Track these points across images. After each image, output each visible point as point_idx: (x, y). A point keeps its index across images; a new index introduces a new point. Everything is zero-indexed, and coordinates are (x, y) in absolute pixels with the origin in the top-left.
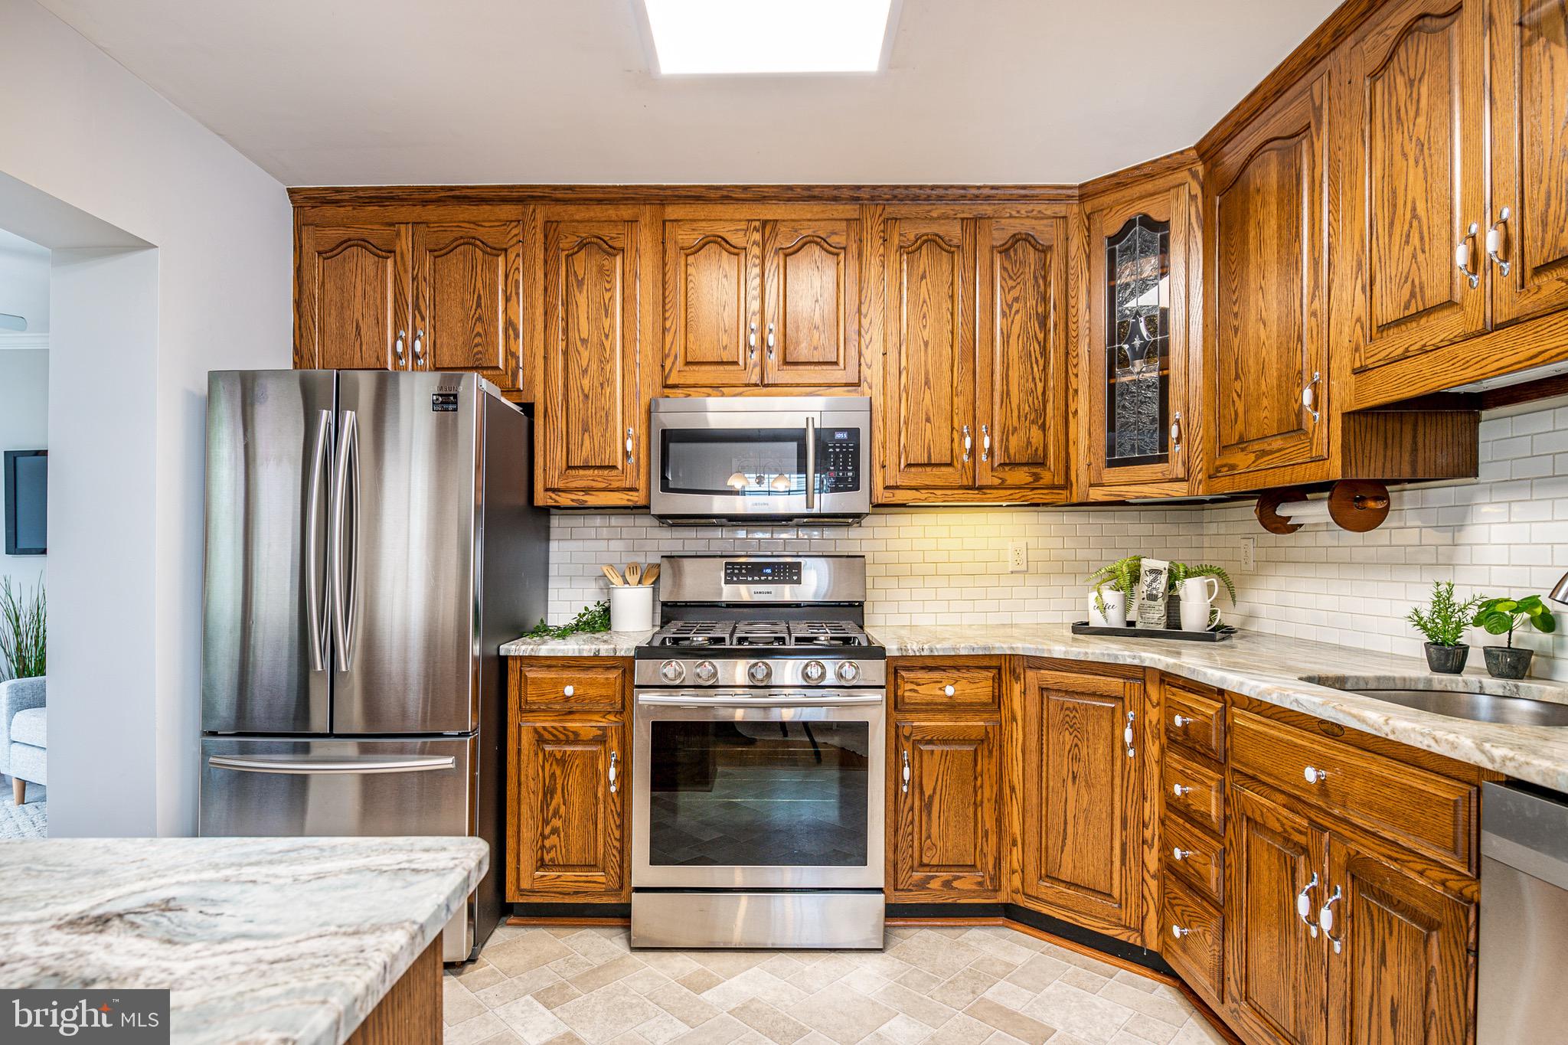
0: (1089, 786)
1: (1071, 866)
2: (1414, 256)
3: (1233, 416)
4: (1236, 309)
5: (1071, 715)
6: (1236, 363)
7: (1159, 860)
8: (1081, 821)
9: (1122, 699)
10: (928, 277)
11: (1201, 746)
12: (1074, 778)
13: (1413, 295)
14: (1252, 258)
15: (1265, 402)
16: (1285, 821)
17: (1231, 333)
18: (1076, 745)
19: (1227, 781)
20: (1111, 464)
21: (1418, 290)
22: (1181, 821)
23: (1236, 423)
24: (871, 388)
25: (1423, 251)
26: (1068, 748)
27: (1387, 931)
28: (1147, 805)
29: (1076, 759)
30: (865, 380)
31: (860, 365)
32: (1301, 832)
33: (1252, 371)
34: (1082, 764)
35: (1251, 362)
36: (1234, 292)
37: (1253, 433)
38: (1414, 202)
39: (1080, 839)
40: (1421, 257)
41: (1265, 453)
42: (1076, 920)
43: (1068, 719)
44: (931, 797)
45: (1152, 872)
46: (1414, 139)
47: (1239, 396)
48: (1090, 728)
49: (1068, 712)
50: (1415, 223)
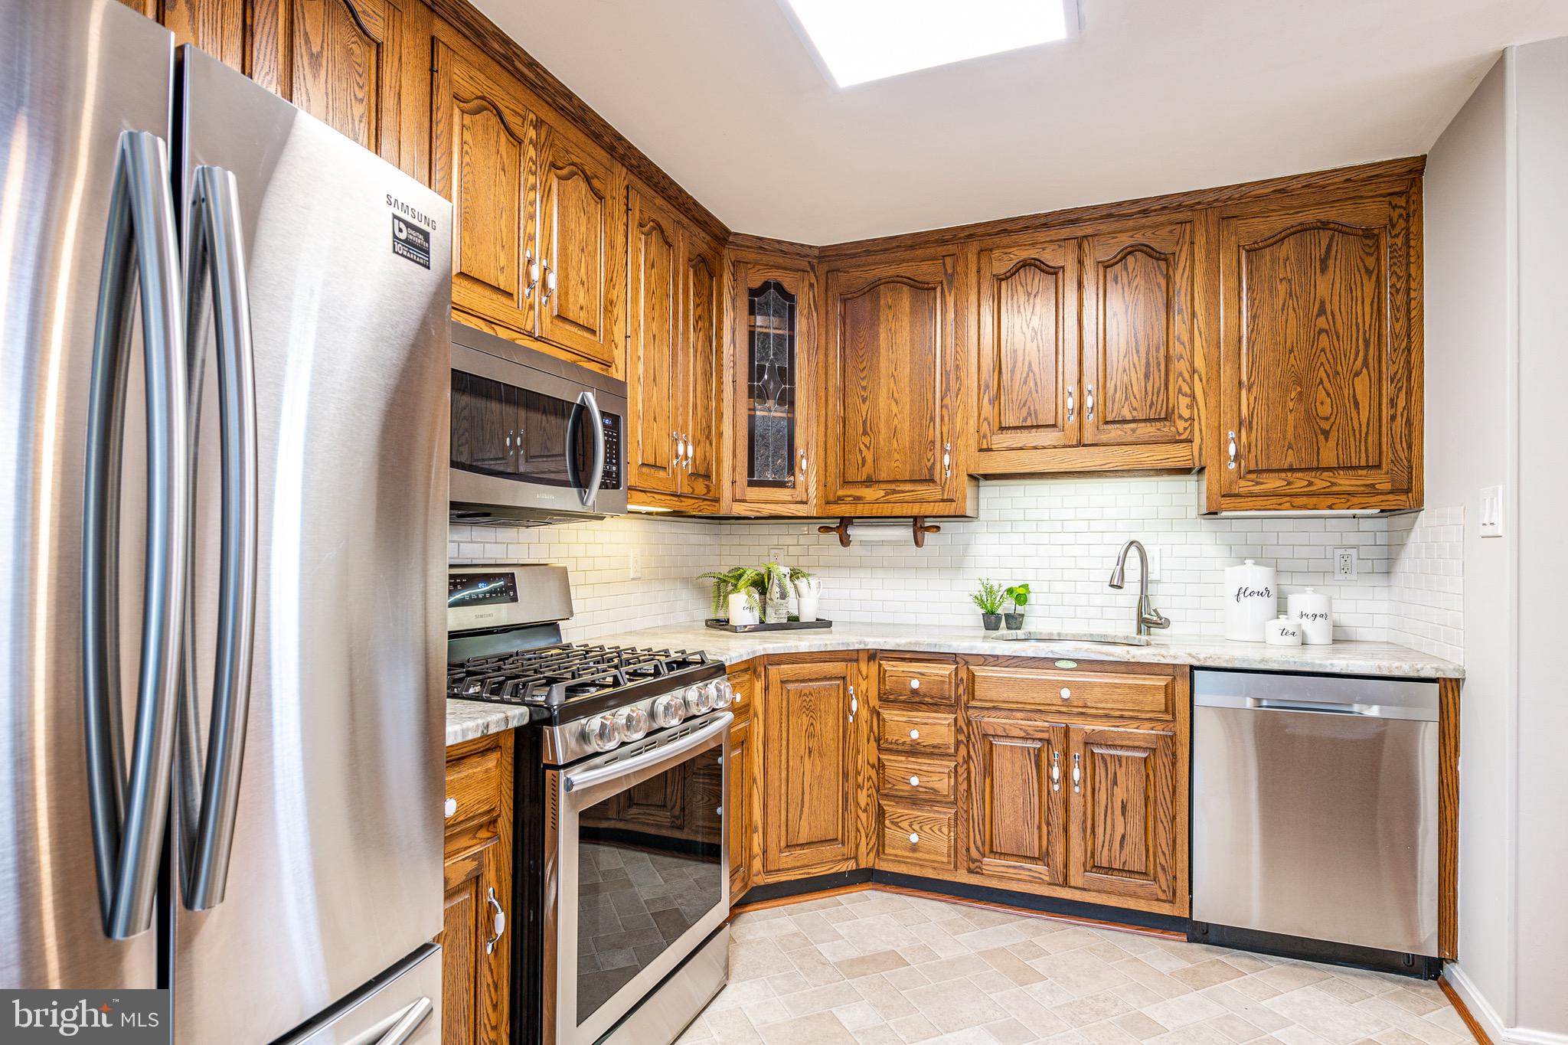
0: (821, 755)
1: (807, 828)
2: (1030, 392)
3: (860, 462)
4: (864, 383)
5: (808, 700)
6: (864, 423)
7: (869, 796)
8: (816, 786)
9: (844, 678)
11: (932, 698)
12: (810, 752)
13: (1029, 414)
14: (883, 352)
15: (896, 456)
16: (1027, 728)
17: (858, 401)
18: (812, 724)
19: (960, 718)
20: (751, 484)
21: (1033, 412)
22: (903, 758)
23: (863, 465)
25: (1037, 391)
26: (804, 729)
27: (1117, 766)
28: (860, 757)
29: (812, 736)
32: (1043, 731)
33: (883, 432)
34: (816, 739)
35: (882, 425)
36: (862, 371)
37: (883, 476)
38: (1030, 363)
39: (815, 803)
40: (1034, 395)
41: (894, 492)
42: (809, 873)
43: (805, 703)
45: (863, 807)
46: (1030, 328)
47: (868, 448)
48: (822, 707)
49: (805, 698)
50: (1031, 375)
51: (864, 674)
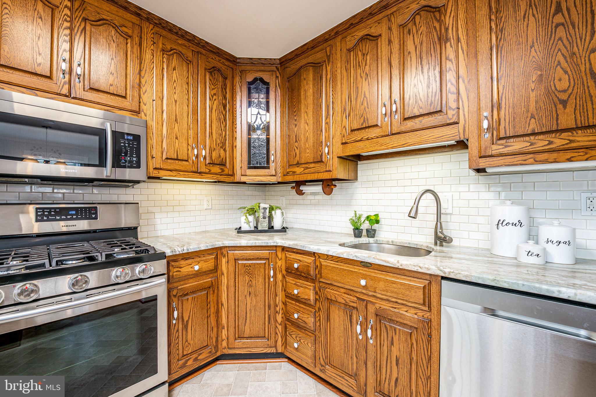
0: (256, 296)
1: (249, 330)
2: (365, 109)
3: (294, 155)
4: (295, 118)
5: (248, 269)
6: (296, 136)
7: (282, 318)
8: (253, 311)
9: (268, 259)
10: (177, 70)
11: (305, 274)
12: (250, 294)
13: (364, 121)
14: (302, 101)
15: (308, 151)
16: (346, 299)
17: (294, 126)
18: (251, 280)
19: (317, 286)
20: (250, 168)
21: (366, 120)
22: (294, 302)
23: (296, 157)
24: (146, 115)
25: (368, 108)
26: (247, 282)
27: (394, 333)
28: (277, 298)
29: (251, 286)
30: (143, 111)
31: (140, 102)
32: (354, 302)
33: (303, 140)
34: (253, 288)
35: (302, 137)
36: (295, 112)
37: (303, 161)
38: (365, 93)
39: (253, 318)
40: (367, 110)
41: (307, 168)
42: (251, 351)
43: (247, 270)
44: (187, 321)
45: (279, 323)
46: (365, 72)
47: (297, 148)
48: (256, 273)
49: (247, 267)
50: (365, 99)
51: (280, 258)
